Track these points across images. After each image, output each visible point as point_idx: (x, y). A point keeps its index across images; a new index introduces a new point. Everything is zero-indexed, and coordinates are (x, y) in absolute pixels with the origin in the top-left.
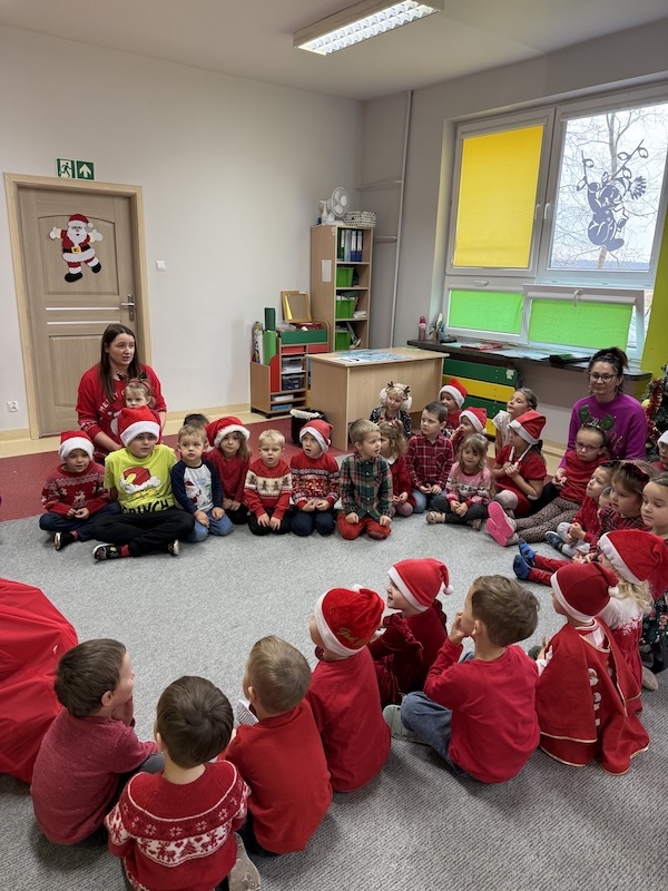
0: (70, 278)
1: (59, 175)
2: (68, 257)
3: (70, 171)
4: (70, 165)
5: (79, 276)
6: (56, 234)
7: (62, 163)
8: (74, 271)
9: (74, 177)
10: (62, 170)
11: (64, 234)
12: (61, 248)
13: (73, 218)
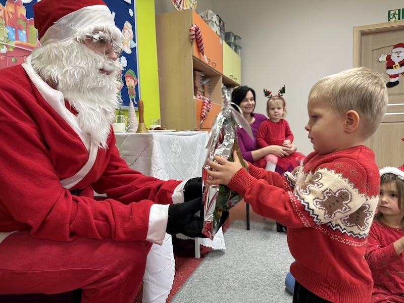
0: (390, 85)
1: (389, 20)
2: (390, 72)
3: (397, 16)
4: (397, 13)
5: (397, 83)
6: (383, 58)
7: (392, 12)
8: (393, 80)
9: (399, 19)
10: (391, 17)
11: (389, 58)
12: (385, 66)
13: (396, 46)
